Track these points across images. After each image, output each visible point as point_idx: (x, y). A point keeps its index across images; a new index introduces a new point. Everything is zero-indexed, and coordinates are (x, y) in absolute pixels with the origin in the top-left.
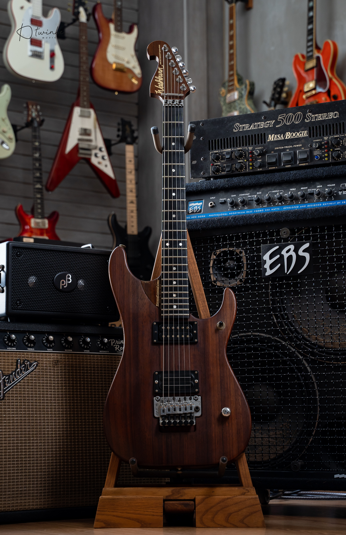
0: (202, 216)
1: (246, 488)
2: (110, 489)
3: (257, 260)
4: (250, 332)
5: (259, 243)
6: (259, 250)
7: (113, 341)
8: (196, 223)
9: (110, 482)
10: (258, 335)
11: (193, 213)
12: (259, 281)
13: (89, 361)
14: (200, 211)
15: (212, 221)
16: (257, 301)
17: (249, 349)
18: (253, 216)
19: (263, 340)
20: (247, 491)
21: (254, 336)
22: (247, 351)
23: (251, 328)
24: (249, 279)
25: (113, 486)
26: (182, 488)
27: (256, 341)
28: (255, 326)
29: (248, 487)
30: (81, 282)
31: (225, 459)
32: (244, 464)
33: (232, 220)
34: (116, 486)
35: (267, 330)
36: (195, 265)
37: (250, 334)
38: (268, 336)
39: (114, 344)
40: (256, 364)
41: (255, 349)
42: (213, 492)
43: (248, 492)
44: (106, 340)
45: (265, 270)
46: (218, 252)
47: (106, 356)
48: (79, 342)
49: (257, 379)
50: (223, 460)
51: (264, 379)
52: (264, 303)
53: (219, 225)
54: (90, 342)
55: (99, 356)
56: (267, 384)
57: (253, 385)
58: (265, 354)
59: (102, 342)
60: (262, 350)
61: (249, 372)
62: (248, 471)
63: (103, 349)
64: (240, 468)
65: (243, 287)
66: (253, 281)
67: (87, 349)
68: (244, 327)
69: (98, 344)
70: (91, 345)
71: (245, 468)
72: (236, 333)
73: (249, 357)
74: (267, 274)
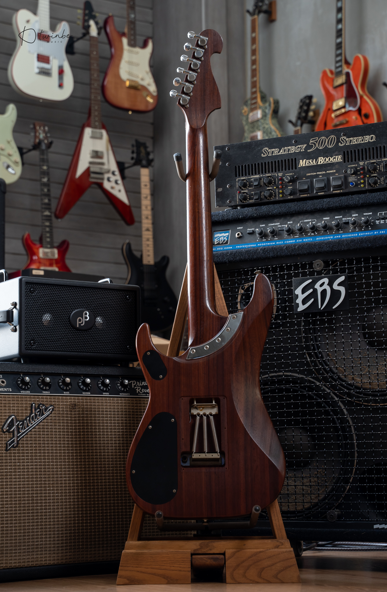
0: (229, 248)
1: (280, 541)
2: (134, 543)
3: (288, 295)
4: (281, 371)
5: (290, 276)
6: (290, 284)
7: (134, 383)
8: (223, 255)
9: (133, 535)
10: (291, 376)
11: (219, 244)
12: (291, 317)
13: (108, 404)
14: (227, 243)
15: (240, 253)
16: (289, 338)
17: (281, 390)
18: (284, 247)
19: (295, 381)
21: (286, 376)
22: (278, 393)
23: (283, 368)
24: (280, 315)
25: (136, 539)
26: (211, 541)
27: (288, 382)
28: (287, 365)
29: (282, 539)
30: (99, 319)
31: (258, 508)
32: (277, 514)
33: (261, 252)
34: (139, 539)
35: (300, 370)
37: (281, 374)
38: (300, 376)
39: (135, 386)
40: (288, 406)
41: (288, 390)
42: (244, 545)
43: (282, 545)
44: (127, 381)
45: (297, 305)
46: (246, 286)
47: (127, 399)
48: (98, 384)
49: (289, 423)
50: (256, 510)
51: (297, 422)
52: (296, 341)
53: (247, 257)
54: (109, 384)
55: (119, 399)
56: (301, 428)
57: (285, 428)
58: (298, 395)
59: (122, 384)
60: (295, 391)
61: (281, 415)
62: (281, 522)
63: (123, 392)
64: (273, 518)
65: (274, 323)
66: (285, 317)
67: (106, 391)
68: (275, 367)
69: (118, 386)
70: (110, 387)
71: (278, 519)
72: (266, 373)
73: (281, 398)
74: (299, 309)
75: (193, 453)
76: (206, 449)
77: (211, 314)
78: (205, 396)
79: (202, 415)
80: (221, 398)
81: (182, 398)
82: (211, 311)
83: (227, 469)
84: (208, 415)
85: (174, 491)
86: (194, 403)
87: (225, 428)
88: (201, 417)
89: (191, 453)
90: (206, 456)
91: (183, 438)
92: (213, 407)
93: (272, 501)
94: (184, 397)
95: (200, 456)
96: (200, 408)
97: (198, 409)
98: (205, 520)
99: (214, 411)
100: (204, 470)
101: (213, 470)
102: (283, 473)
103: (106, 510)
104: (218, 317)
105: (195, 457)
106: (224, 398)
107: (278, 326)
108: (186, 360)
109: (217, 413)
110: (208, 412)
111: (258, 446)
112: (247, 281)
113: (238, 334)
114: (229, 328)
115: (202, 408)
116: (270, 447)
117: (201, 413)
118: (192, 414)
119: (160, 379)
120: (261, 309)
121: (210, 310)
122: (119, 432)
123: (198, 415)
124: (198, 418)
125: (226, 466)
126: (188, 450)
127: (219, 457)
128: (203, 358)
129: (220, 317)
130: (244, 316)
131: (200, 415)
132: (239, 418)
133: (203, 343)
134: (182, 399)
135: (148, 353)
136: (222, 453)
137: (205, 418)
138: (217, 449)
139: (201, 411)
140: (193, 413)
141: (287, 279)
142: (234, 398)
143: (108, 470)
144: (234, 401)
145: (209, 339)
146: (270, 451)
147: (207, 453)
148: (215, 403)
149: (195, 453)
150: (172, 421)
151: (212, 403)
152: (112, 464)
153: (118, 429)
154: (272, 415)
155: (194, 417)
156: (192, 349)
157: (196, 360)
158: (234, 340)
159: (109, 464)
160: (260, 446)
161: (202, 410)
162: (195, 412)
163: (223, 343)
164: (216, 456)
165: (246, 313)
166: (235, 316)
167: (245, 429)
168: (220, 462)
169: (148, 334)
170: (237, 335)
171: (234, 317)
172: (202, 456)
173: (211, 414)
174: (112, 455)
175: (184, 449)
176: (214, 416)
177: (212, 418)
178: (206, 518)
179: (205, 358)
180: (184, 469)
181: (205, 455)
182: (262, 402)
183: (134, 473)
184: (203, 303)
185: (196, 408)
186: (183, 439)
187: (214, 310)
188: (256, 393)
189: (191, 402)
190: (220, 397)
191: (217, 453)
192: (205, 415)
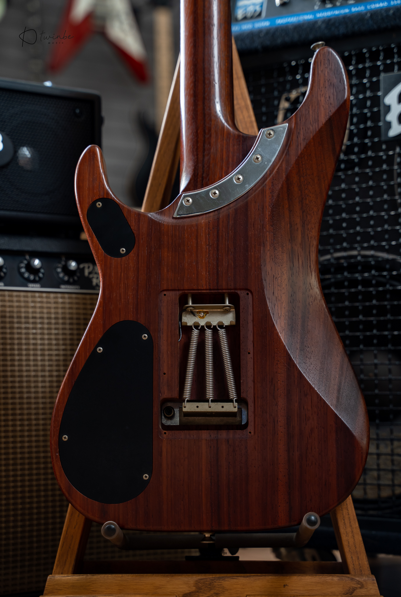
0: (263, 24)
1: (357, 579)
2: (64, 578)
3: (372, 106)
4: (355, 249)
5: (375, 71)
6: (375, 86)
7: (89, 267)
9: (66, 560)
10: (372, 256)
11: (245, 18)
12: (376, 147)
13: (38, 305)
14: (260, 15)
15: (284, 30)
16: (371, 188)
17: (354, 283)
18: (366, 14)
19: (380, 265)
20: (359, 586)
21: (364, 256)
22: (349, 287)
23: (358, 242)
24: (356, 145)
25: (71, 569)
26: (218, 575)
27: (366, 267)
28: (367, 238)
29: (361, 575)
30: (26, 152)
31: (313, 518)
32: (350, 522)
33: (323, 26)
35: (391, 246)
36: (248, 112)
37: (355, 253)
38: (391, 257)
39: (90, 273)
40: (367, 312)
41: (366, 283)
42: (285, 586)
43: (360, 588)
44: (73, 264)
45: (389, 125)
46: (294, 95)
47: (74, 296)
48: (19, 268)
49: (368, 342)
50: (310, 522)
51: (383, 341)
52: (385, 192)
53: (296, 37)
54: (41, 268)
55: (59, 295)
56: (390, 351)
57: (361, 352)
58: (385, 292)
59: (66, 269)
60: (379, 284)
61: (354, 327)
62: (359, 538)
63: (67, 283)
64: (342, 530)
65: (343, 161)
66: (364, 148)
67: (34, 281)
68: (344, 240)
69: (58, 273)
70: (43, 274)
71: (352, 532)
72: (327, 252)
73: (353, 297)
74: (392, 133)
75: (184, 402)
76: (210, 393)
77: (225, 130)
78: (210, 290)
79: (203, 327)
80: (242, 294)
81: (165, 293)
82: (226, 124)
83: (252, 433)
84: (215, 327)
85: (146, 477)
86: (187, 303)
87: (249, 353)
88: (202, 330)
89: (181, 400)
90: (210, 407)
91: (166, 372)
92: (226, 312)
93: (341, 499)
94: (167, 290)
95: (197, 407)
96: (200, 312)
97: (196, 314)
98: (207, 535)
99: (228, 319)
100: (205, 435)
101: (223, 434)
102: (364, 442)
103: (30, 497)
104: (239, 136)
105: (189, 410)
106: (248, 294)
107: (350, 165)
108: (173, 218)
109: (234, 323)
110: (215, 320)
111: (313, 389)
112: (295, 85)
113: (277, 168)
114: (259, 156)
115: (204, 312)
116: (339, 391)
117: (202, 323)
118: (183, 324)
119: (122, 256)
120: (323, 120)
121: (223, 121)
122: (57, 355)
123: (197, 326)
124: (195, 332)
125: (250, 428)
126: (175, 395)
127: (236, 410)
128: (208, 215)
129: (243, 137)
130: (290, 133)
131: (199, 326)
132: (277, 334)
133: (207, 185)
134: (165, 295)
135: (97, 204)
136: (241, 401)
137: (209, 333)
138: (233, 394)
139: (202, 320)
140: (186, 323)
141: (371, 76)
142: (268, 294)
143: (36, 425)
144: (268, 301)
145: (221, 178)
146: (338, 398)
147: (212, 401)
148: (229, 303)
149: (188, 401)
150: (144, 339)
151: (224, 303)
152: (43, 414)
153: (57, 350)
154: (339, 327)
155: (187, 330)
156: (185, 197)
157: (194, 219)
158: (268, 180)
159: (37, 414)
160: (319, 389)
161: (203, 317)
162: (189, 320)
163: (247, 185)
164: (230, 407)
165: (293, 126)
166: (272, 133)
167: (289, 355)
168: (238, 419)
169: (99, 167)
170: (276, 170)
171: (270, 134)
172: (203, 407)
173: (221, 326)
174: (43, 398)
175: (166, 394)
176: (228, 329)
177: (222, 332)
178: (208, 532)
179: (212, 214)
180: (165, 433)
181: (207, 407)
182: (323, 302)
183: (66, 440)
184: (210, 109)
185: (193, 313)
186: (165, 374)
187: (230, 122)
188: (310, 284)
189: (183, 301)
190: (239, 292)
191: (232, 401)
192: (209, 326)
